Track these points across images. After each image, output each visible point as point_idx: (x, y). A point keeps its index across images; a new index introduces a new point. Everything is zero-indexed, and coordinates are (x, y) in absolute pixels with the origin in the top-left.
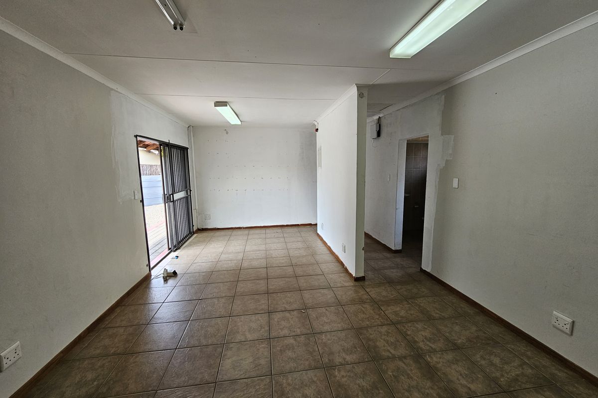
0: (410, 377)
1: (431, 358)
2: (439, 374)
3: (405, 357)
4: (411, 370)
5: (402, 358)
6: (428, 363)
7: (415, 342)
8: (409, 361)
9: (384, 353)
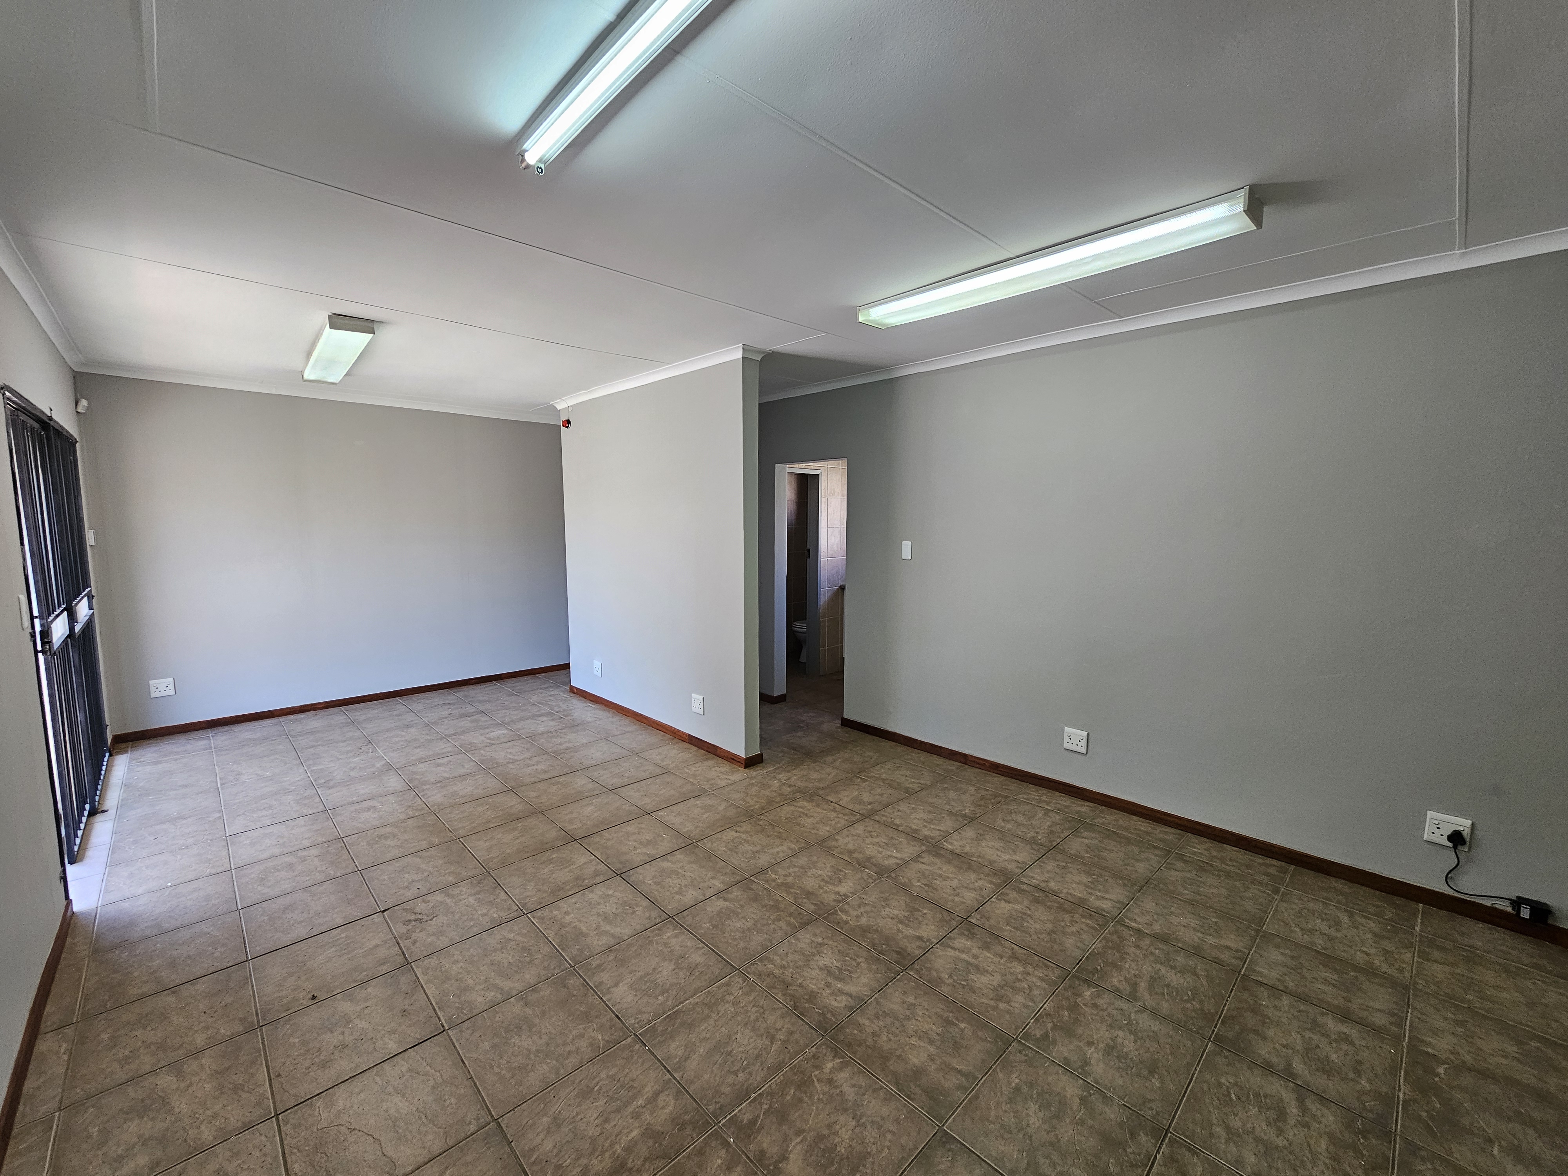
0: (946, 878)
1: (952, 844)
2: (974, 859)
3: (919, 856)
4: (940, 868)
5: (916, 858)
6: (952, 852)
7: (916, 831)
8: (927, 858)
9: (886, 862)
